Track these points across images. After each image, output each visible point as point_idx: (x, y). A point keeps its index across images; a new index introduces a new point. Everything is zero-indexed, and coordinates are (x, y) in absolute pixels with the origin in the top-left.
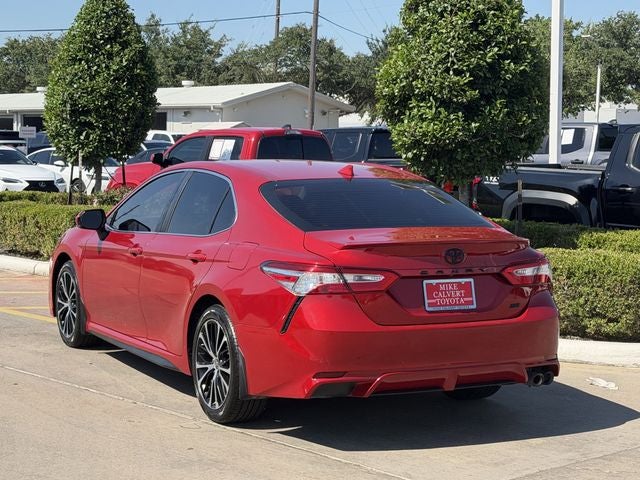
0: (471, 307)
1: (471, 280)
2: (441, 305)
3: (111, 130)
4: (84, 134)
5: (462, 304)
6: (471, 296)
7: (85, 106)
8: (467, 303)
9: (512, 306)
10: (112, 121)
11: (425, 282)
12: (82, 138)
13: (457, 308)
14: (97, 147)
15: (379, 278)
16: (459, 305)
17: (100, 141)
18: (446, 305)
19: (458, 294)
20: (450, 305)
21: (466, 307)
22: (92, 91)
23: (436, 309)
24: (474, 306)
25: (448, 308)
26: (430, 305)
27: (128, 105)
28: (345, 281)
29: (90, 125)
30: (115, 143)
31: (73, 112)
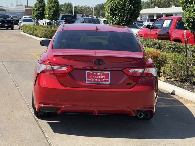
0: (107, 83)
1: (109, 72)
2: (93, 81)
3: (123, 16)
4: (114, 17)
5: (103, 82)
6: (108, 79)
7: (115, 8)
8: (105, 81)
9: (128, 84)
10: (123, 13)
11: (87, 71)
12: (114, 19)
13: (100, 83)
14: (118, 22)
15: (65, 68)
16: (102, 82)
17: (119, 20)
18: (96, 81)
19: (102, 77)
20: (98, 81)
21: (105, 83)
22: (117, 3)
23: (90, 82)
24: (109, 83)
25: (96, 83)
26: (88, 81)
27: (128, 8)
28: (53, 69)
29: (116, 15)
30: (124, 21)
31: (111, 10)
